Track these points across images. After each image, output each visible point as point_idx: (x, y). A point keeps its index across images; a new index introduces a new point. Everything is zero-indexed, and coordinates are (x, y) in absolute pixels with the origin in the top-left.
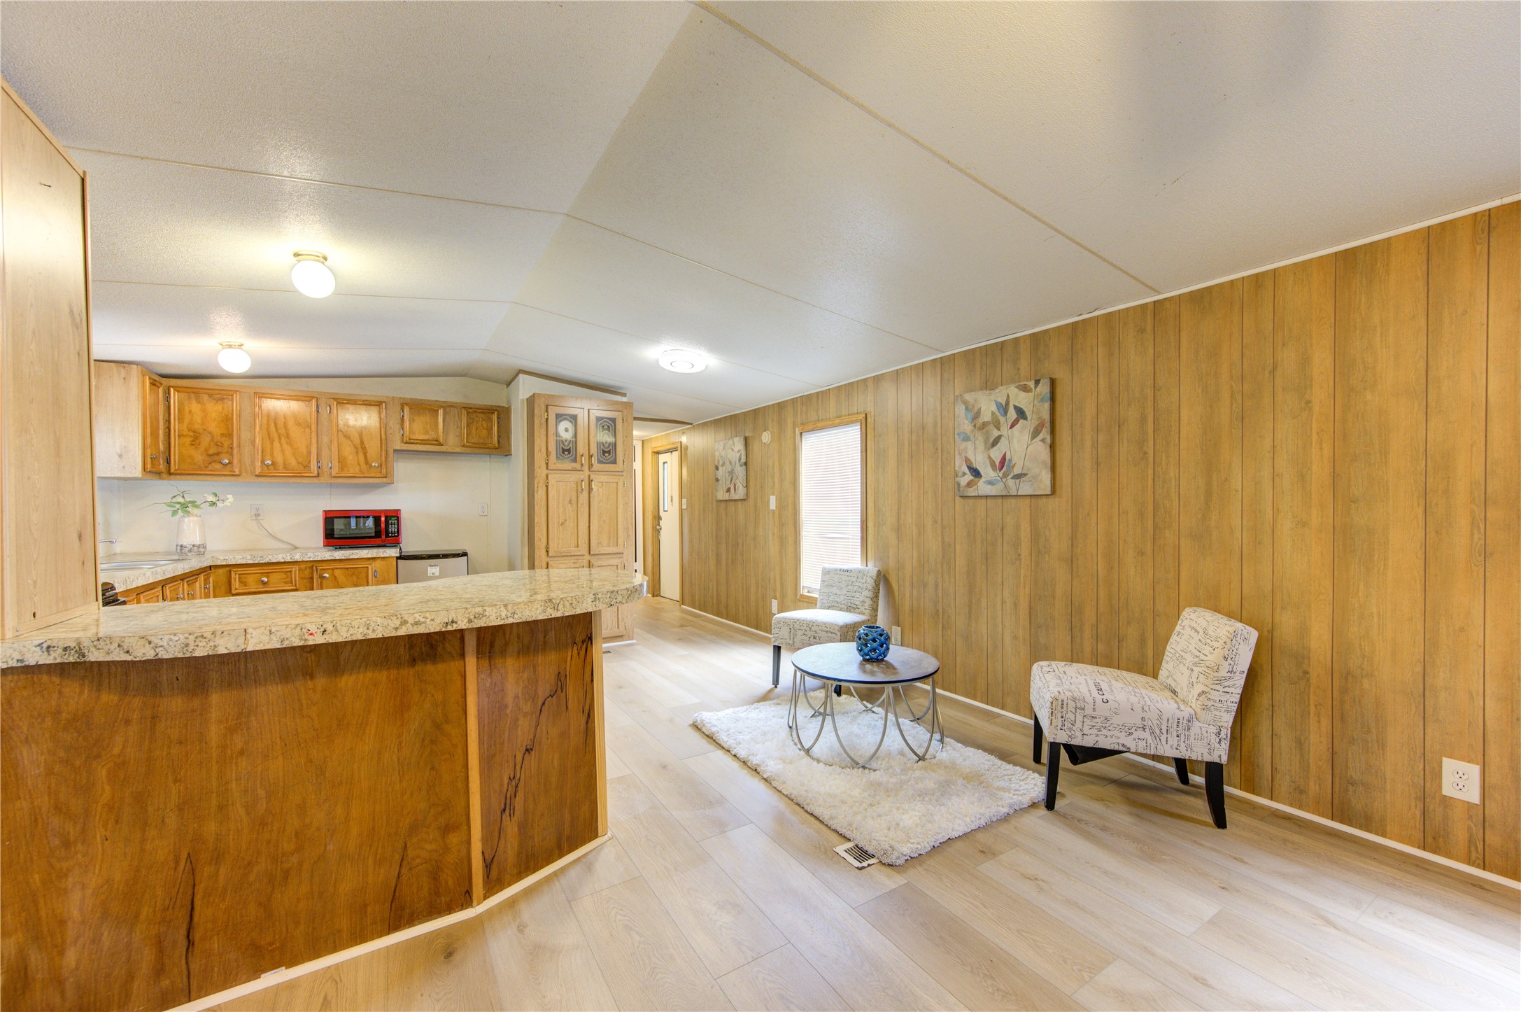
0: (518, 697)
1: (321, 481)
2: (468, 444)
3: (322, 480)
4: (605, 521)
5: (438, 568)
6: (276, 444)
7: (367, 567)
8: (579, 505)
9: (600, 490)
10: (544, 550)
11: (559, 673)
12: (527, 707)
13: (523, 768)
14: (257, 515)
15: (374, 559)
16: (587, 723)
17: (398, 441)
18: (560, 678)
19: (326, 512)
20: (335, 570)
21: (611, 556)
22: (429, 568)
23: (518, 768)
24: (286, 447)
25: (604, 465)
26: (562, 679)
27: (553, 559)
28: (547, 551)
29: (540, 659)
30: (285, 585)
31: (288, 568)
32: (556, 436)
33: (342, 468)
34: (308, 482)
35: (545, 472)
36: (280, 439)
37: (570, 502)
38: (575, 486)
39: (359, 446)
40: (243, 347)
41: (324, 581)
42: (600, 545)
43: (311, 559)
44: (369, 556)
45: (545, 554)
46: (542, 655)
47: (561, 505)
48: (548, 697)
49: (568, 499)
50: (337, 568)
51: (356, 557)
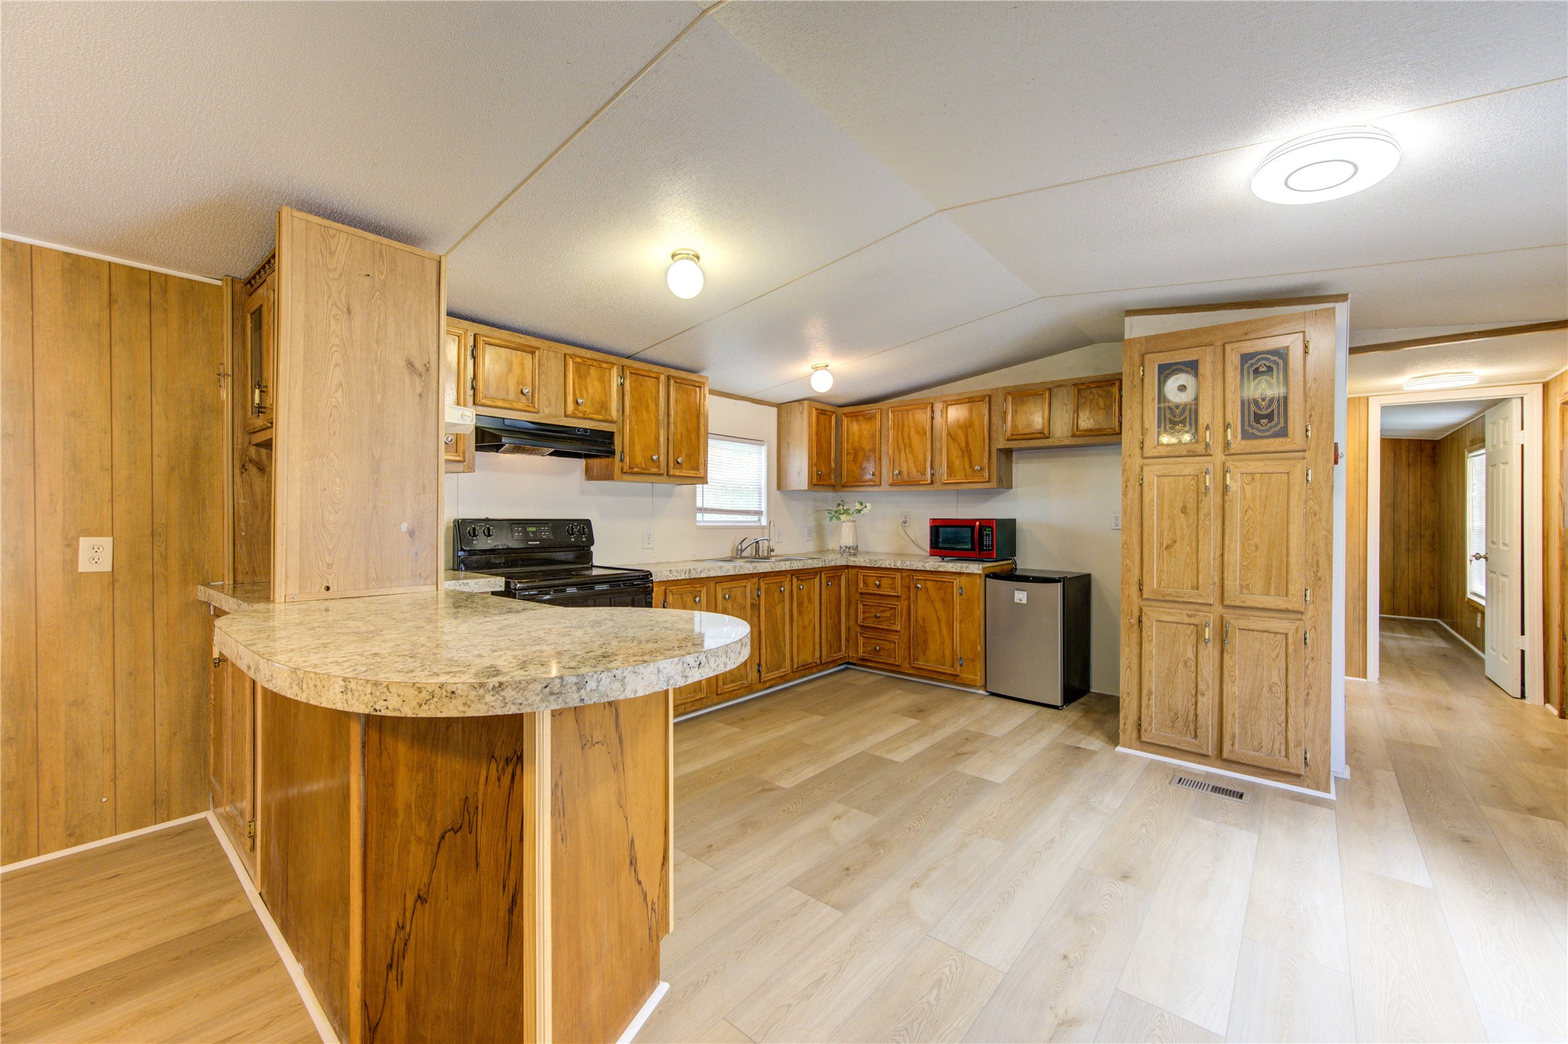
0: (410, 807)
1: (935, 489)
2: (1078, 433)
3: (935, 486)
4: (1257, 547)
5: (1025, 593)
6: (903, 454)
7: (953, 582)
8: (1202, 516)
9: (1248, 489)
10: (1136, 587)
11: (467, 798)
12: (421, 830)
13: (414, 920)
14: (905, 522)
15: (960, 574)
16: (511, 912)
17: (1001, 439)
18: (468, 807)
19: (933, 520)
20: (928, 582)
21: (1272, 614)
22: (1016, 592)
23: (408, 915)
24: (909, 456)
25: (1256, 442)
26: (472, 810)
27: (1148, 603)
28: (1141, 590)
29: (439, 760)
30: (891, 590)
31: (892, 574)
32: (1159, 402)
33: (950, 474)
34: (924, 489)
35: (1139, 461)
36: (905, 449)
37: (1184, 510)
38: (1193, 482)
39: (964, 449)
40: (828, 368)
41: (919, 592)
42: (1245, 591)
43: (908, 568)
44: (954, 570)
45: (1138, 593)
46: (442, 756)
47: (1166, 516)
48: (450, 830)
49: (1178, 506)
50: (928, 580)
51: (943, 570)
